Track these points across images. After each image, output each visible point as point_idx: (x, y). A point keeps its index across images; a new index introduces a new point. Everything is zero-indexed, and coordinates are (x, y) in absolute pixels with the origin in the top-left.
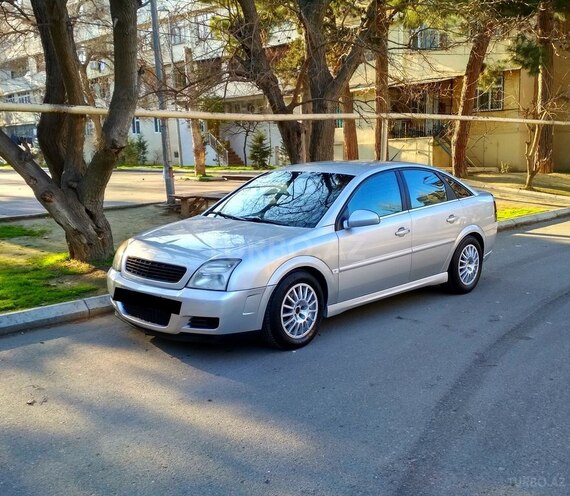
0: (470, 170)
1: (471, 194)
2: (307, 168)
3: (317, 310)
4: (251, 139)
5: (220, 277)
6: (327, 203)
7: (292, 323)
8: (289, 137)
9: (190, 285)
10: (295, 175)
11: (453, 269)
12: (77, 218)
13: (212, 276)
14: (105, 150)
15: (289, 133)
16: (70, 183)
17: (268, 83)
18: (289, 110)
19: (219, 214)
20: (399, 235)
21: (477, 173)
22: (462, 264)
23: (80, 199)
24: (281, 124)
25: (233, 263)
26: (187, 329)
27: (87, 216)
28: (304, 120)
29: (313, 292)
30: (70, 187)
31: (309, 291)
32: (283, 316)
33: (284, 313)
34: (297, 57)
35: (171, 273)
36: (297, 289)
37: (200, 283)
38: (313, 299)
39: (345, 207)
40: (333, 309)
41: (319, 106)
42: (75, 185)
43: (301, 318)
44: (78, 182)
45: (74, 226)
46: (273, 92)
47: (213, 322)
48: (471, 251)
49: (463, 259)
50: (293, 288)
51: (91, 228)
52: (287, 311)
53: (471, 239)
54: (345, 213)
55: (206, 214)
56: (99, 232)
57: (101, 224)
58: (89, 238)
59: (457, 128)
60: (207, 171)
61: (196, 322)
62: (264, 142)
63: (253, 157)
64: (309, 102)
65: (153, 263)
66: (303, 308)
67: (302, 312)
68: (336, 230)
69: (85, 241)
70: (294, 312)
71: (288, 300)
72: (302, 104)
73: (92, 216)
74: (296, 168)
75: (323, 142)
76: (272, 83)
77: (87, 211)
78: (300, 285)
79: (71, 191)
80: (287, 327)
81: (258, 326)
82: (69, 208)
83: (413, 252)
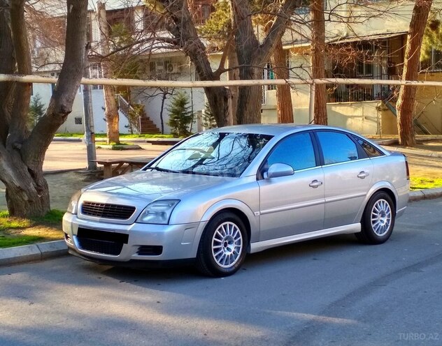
0: (419, 137)
1: (382, 154)
2: (233, 129)
3: (241, 245)
4: (170, 102)
5: (163, 214)
6: (249, 160)
7: (220, 254)
8: (216, 101)
9: (138, 221)
10: (222, 136)
11: (365, 220)
12: (20, 176)
13: (156, 213)
14: (53, 114)
15: (215, 98)
16: (16, 144)
17: (195, 50)
18: (215, 77)
19: (157, 169)
20: (313, 187)
21: (428, 141)
22: (374, 217)
23: (23, 158)
24: (208, 90)
25: (174, 203)
26: (136, 256)
27: (29, 175)
28: (230, 86)
29: (238, 230)
30: (15, 148)
31: (235, 230)
32: (213, 247)
33: (214, 245)
34: (224, 20)
35: (123, 212)
36: (225, 226)
37: (147, 219)
38: (238, 236)
39: (265, 161)
40: (255, 246)
41: (246, 72)
42: (19, 146)
43: (228, 251)
44: (22, 144)
45: (17, 184)
46: (200, 59)
47: (157, 250)
48: (383, 205)
49: (375, 211)
50: (222, 225)
51: (32, 186)
52: (216, 243)
53: (382, 194)
54: (266, 166)
55: (145, 169)
56: (39, 191)
57: (40, 183)
58: (30, 195)
59: (402, 92)
60: (121, 139)
61: (144, 250)
62: (186, 106)
63: (173, 123)
64: (236, 68)
65: (107, 205)
66: (230, 243)
67: (229, 246)
68: (257, 179)
69: (26, 198)
70: (222, 246)
71: (217, 235)
72: (229, 70)
73: (33, 175)
74: (223, 130)
75: (250, 107)
76: (199, 50)
77: (30, 170)
78: (228, 223)
79: (16, 152)
80: (217, 257)
81: (193, 254)
82: (14, 167)
83: (326, 202)
